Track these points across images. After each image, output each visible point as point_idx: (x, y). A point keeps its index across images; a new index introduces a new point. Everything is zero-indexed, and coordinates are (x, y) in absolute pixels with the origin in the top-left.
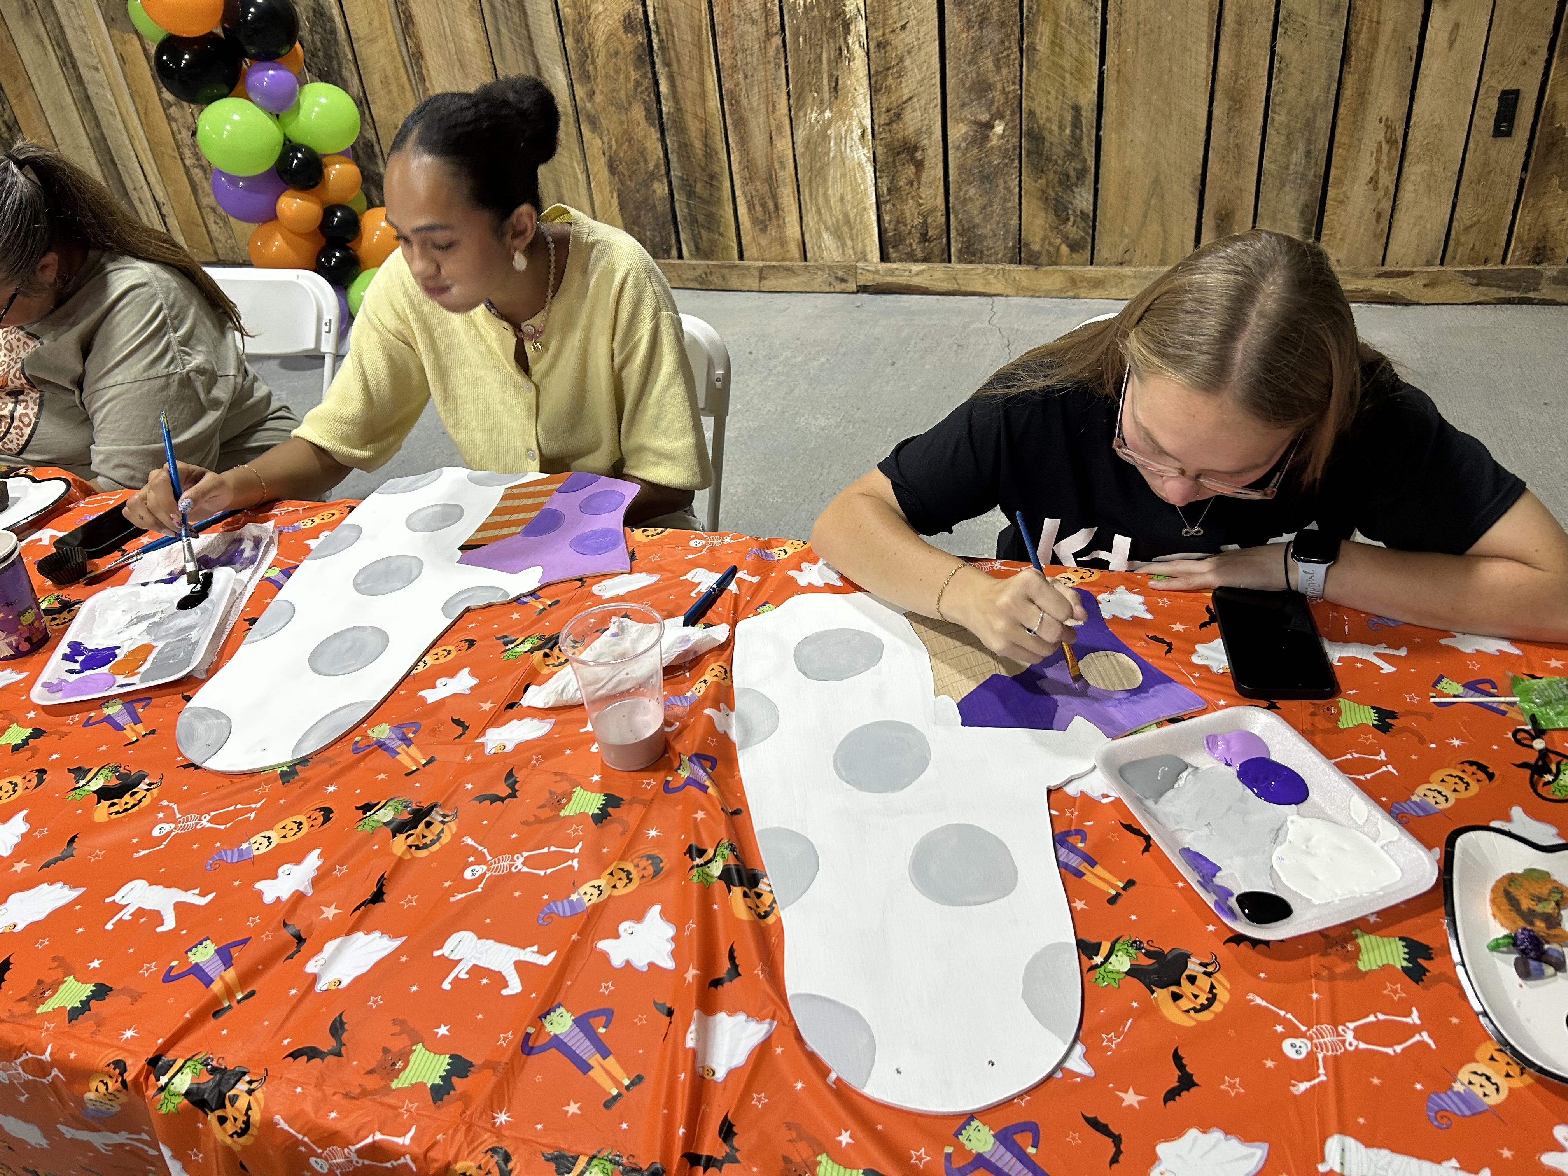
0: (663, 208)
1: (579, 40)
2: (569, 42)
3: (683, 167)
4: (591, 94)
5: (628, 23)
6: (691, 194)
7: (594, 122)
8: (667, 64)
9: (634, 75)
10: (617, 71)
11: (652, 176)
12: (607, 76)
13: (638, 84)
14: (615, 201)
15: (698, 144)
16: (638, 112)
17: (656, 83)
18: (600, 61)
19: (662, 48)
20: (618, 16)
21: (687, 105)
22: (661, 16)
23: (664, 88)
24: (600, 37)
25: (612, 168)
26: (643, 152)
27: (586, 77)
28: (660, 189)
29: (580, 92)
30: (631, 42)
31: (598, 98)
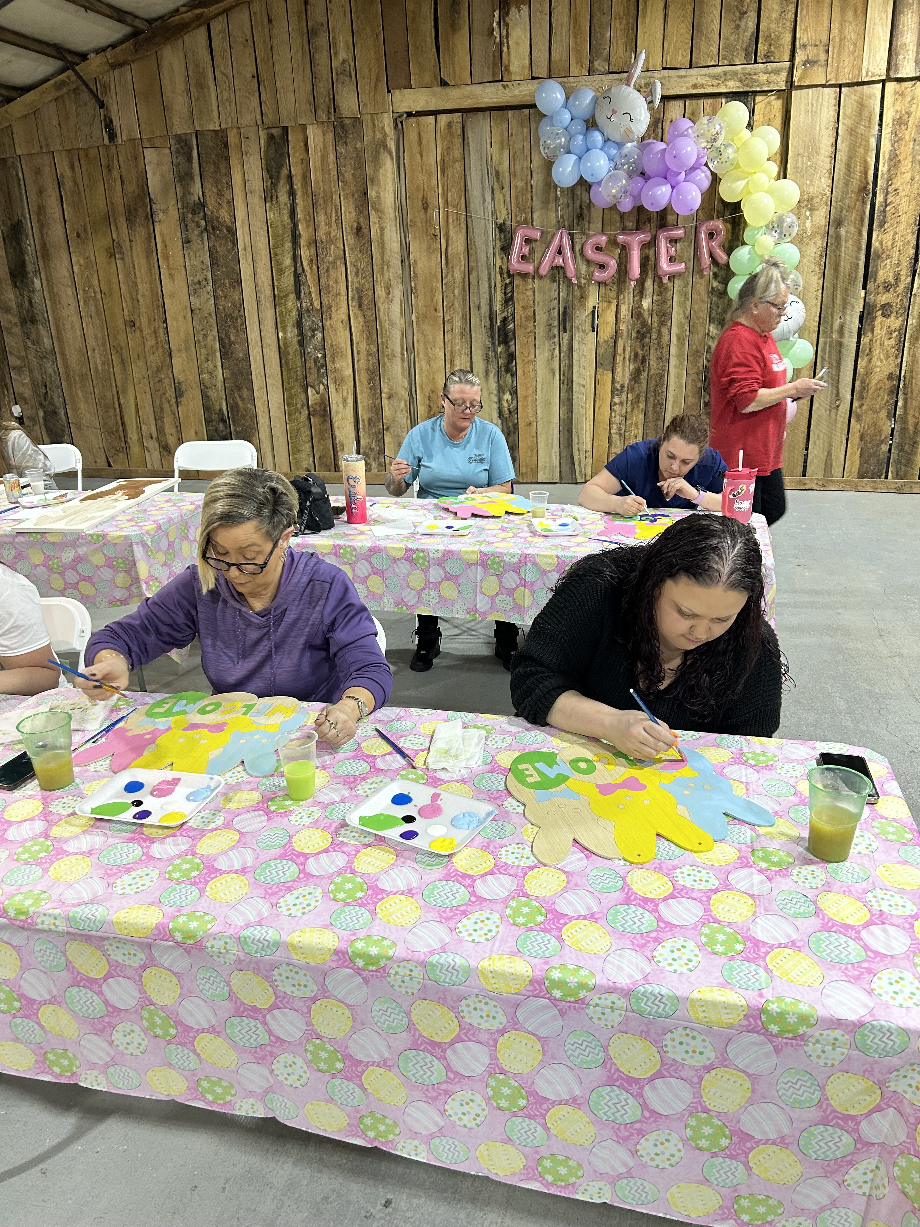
0: (883, 456)
1: (863, 382)
2: (857, 383)
3: (901, 438)
4: (861, 406)
5: (890, 377)
6: (901, 450)
7: (859, 418)
8: (904, 394)
9: (886, 398)
10: (878, 396)
11: (882, 442)
12: (873, 398)
13: (887, 401)
14: (858, 453)
15: (911, 428)
16: (883, 414)
17: (897, 402)
18: (871, 392)
19: (904, 387)
20: (886, 373)
21: (911, 412)
22: (908, 374)
23: (900, 404)
24: (874, 382)
25: (862, 438)
26: (880, 432)
27: (861, 398)
28: (885, 448)
29: (856, 404)
30: (889, 384)
31: (864, 407)
